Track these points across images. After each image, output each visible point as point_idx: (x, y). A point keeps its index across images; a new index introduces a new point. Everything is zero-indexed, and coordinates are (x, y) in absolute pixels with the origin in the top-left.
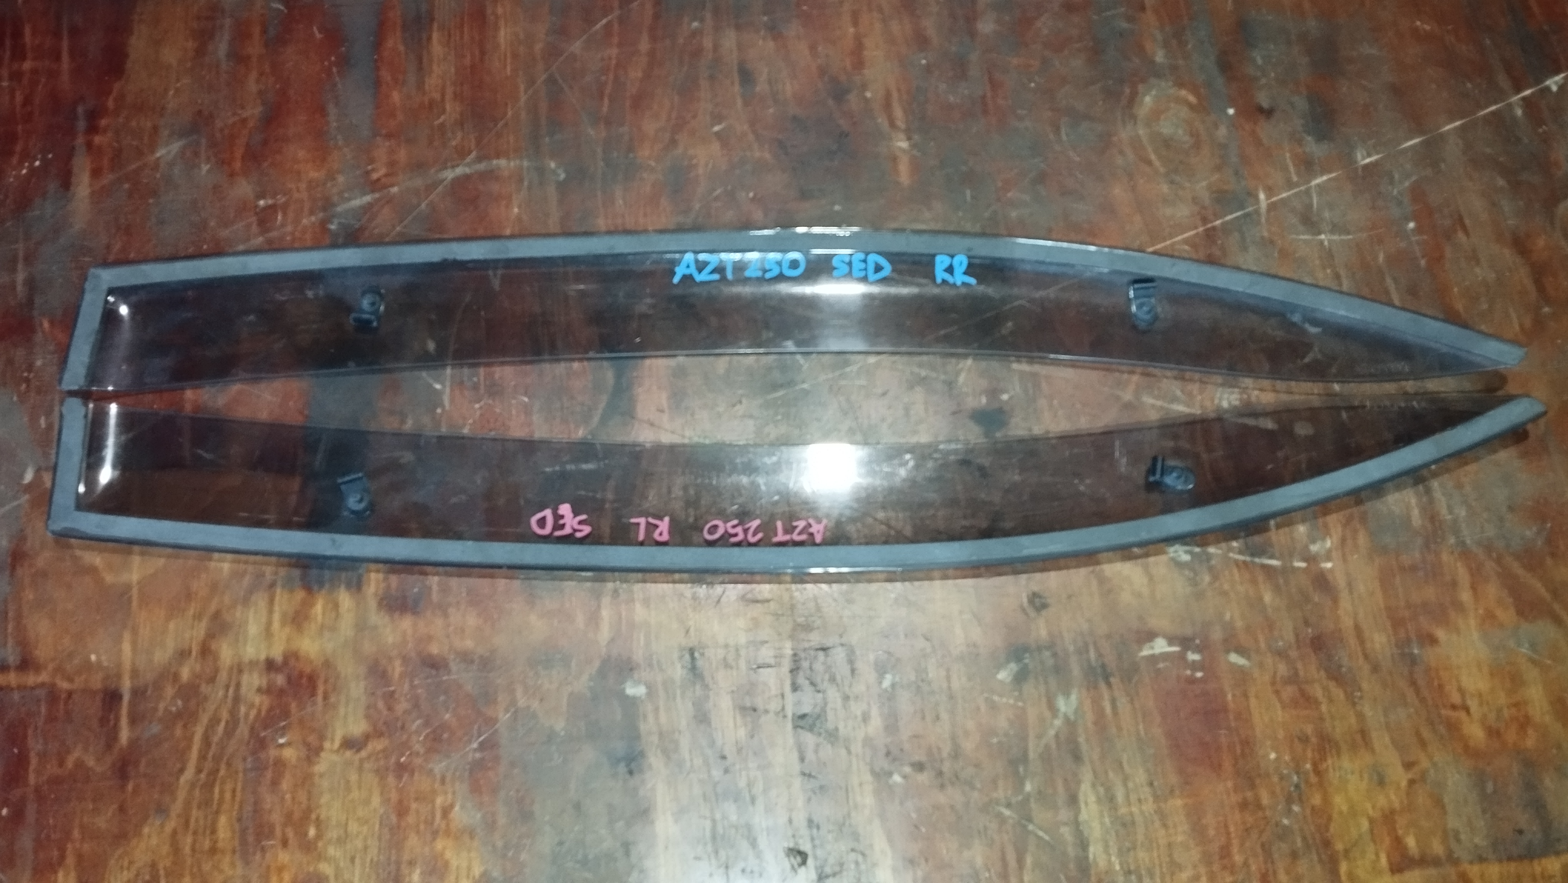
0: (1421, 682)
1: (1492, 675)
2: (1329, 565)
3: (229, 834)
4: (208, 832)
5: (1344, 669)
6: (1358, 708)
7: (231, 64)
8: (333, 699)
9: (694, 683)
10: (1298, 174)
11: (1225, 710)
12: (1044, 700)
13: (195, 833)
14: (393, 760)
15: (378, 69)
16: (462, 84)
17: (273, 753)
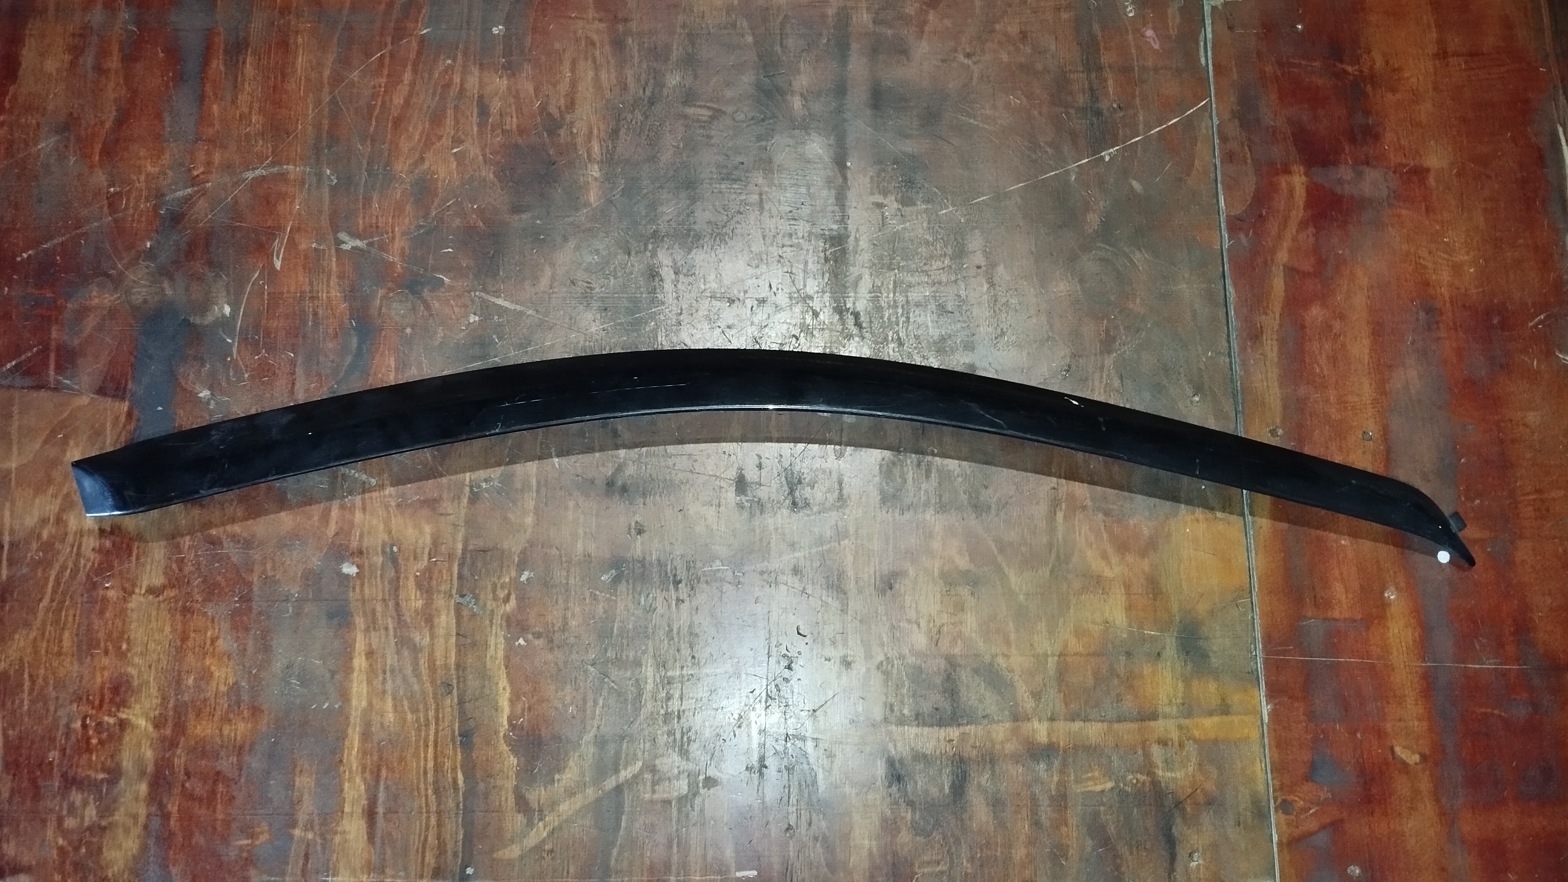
3: (70, 644)
4: (57, 641)
7: (95, 75)
8: (142, 560)
9: (391, 568)
10: (889, 219)
12: (631, 596)
13: (48, 641)
14: (181, 603)
15: (203, 85)
17: (101, 592)
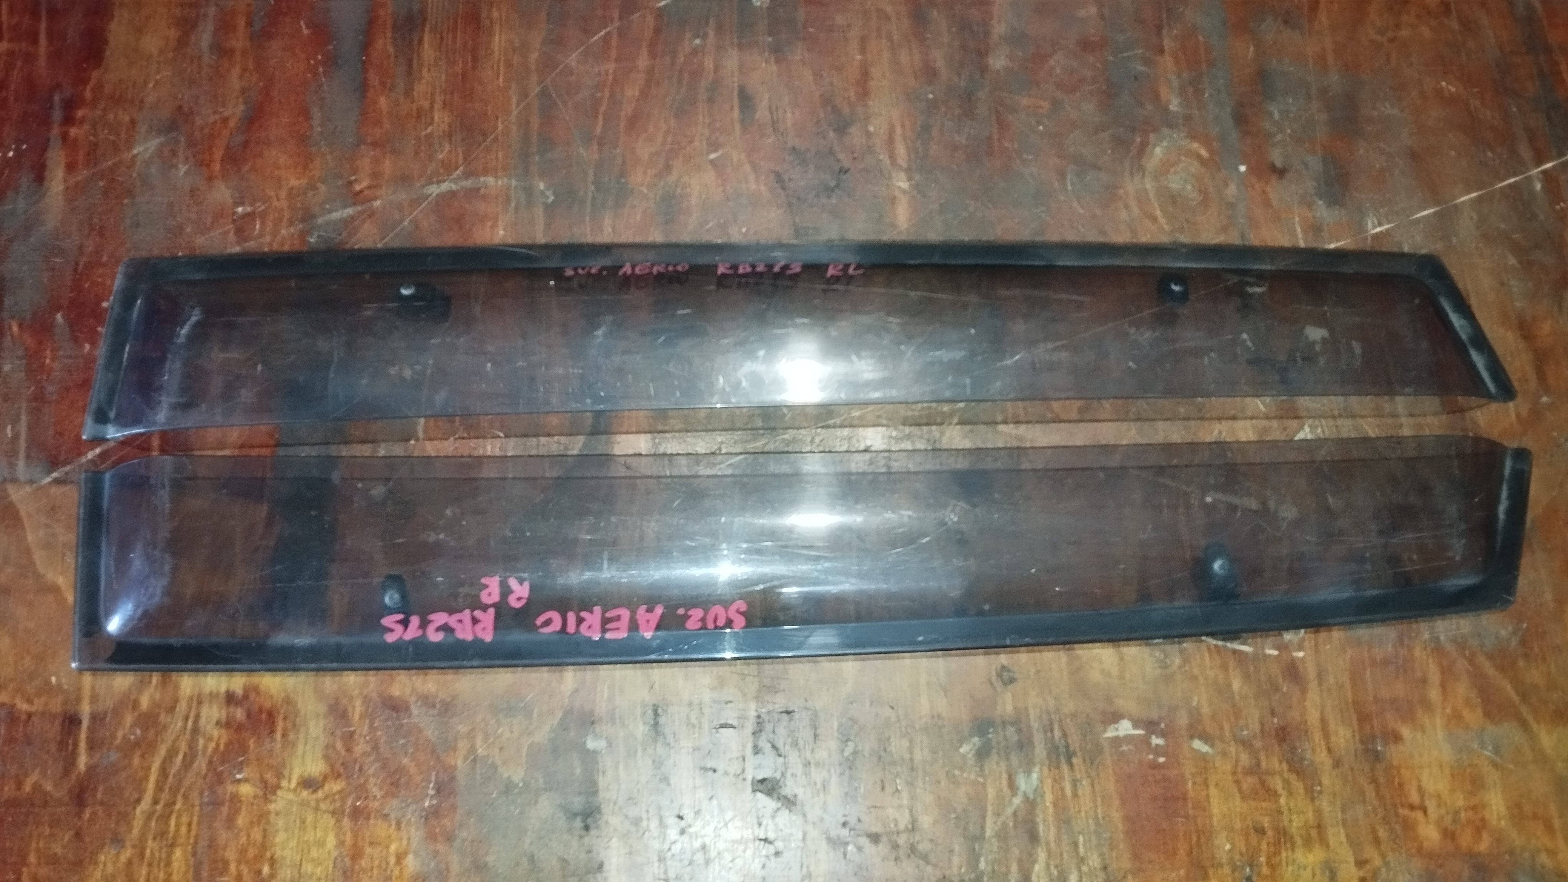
0: (1382, 780)
1: (1453, 776)
2: (1301, 654)
3: (183, 869)
4: (162, 864)
5: (1306, 762)
6: (1317, 803)
7: (214, 57)
8: (292, 737)
9: (655, 741)
10: (1306, 240)
11: (1185, 798)
12: (1005, 776)
13: (150, 865)
14: (349, 802)
15: (366, 71)
16: (452, 93)
17: (230, 788)
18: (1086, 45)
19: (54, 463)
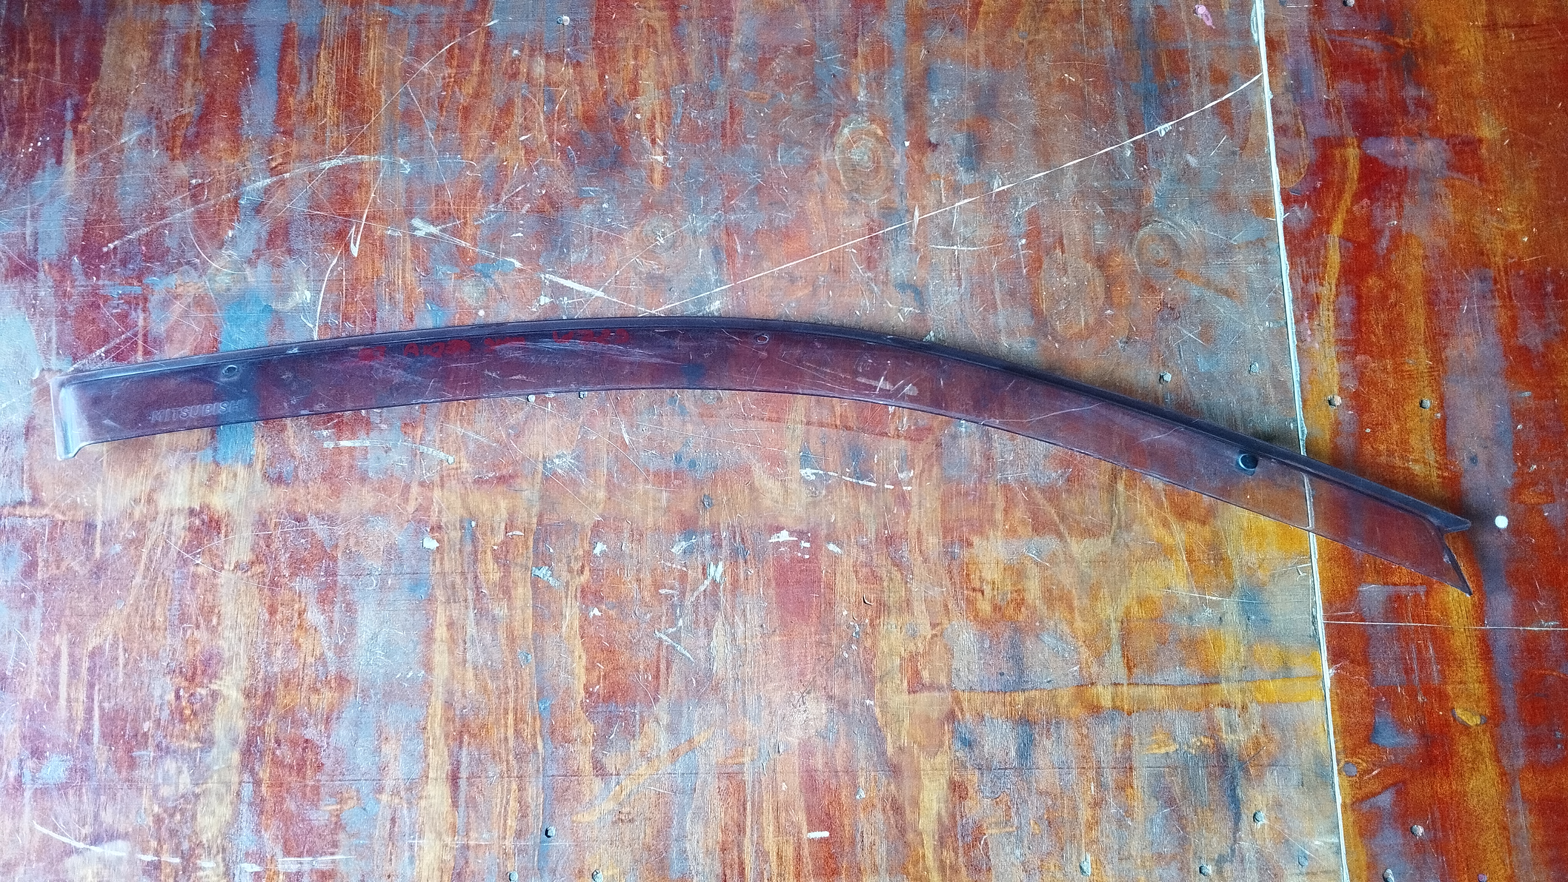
0: (955, 571)
1: (1005, 570)
2: (909, 488)
3: (163, 618)
4: (150, 616)
5: (904, 560)
6: (909, 585)
10: (947, 198)
11: (819, 581)
12: (701, 566)
13: (141, 616)
15: (280, 79)
16: (340, 94)
17: (192, 569)
18: (800, 51)
19: (75, 359)
